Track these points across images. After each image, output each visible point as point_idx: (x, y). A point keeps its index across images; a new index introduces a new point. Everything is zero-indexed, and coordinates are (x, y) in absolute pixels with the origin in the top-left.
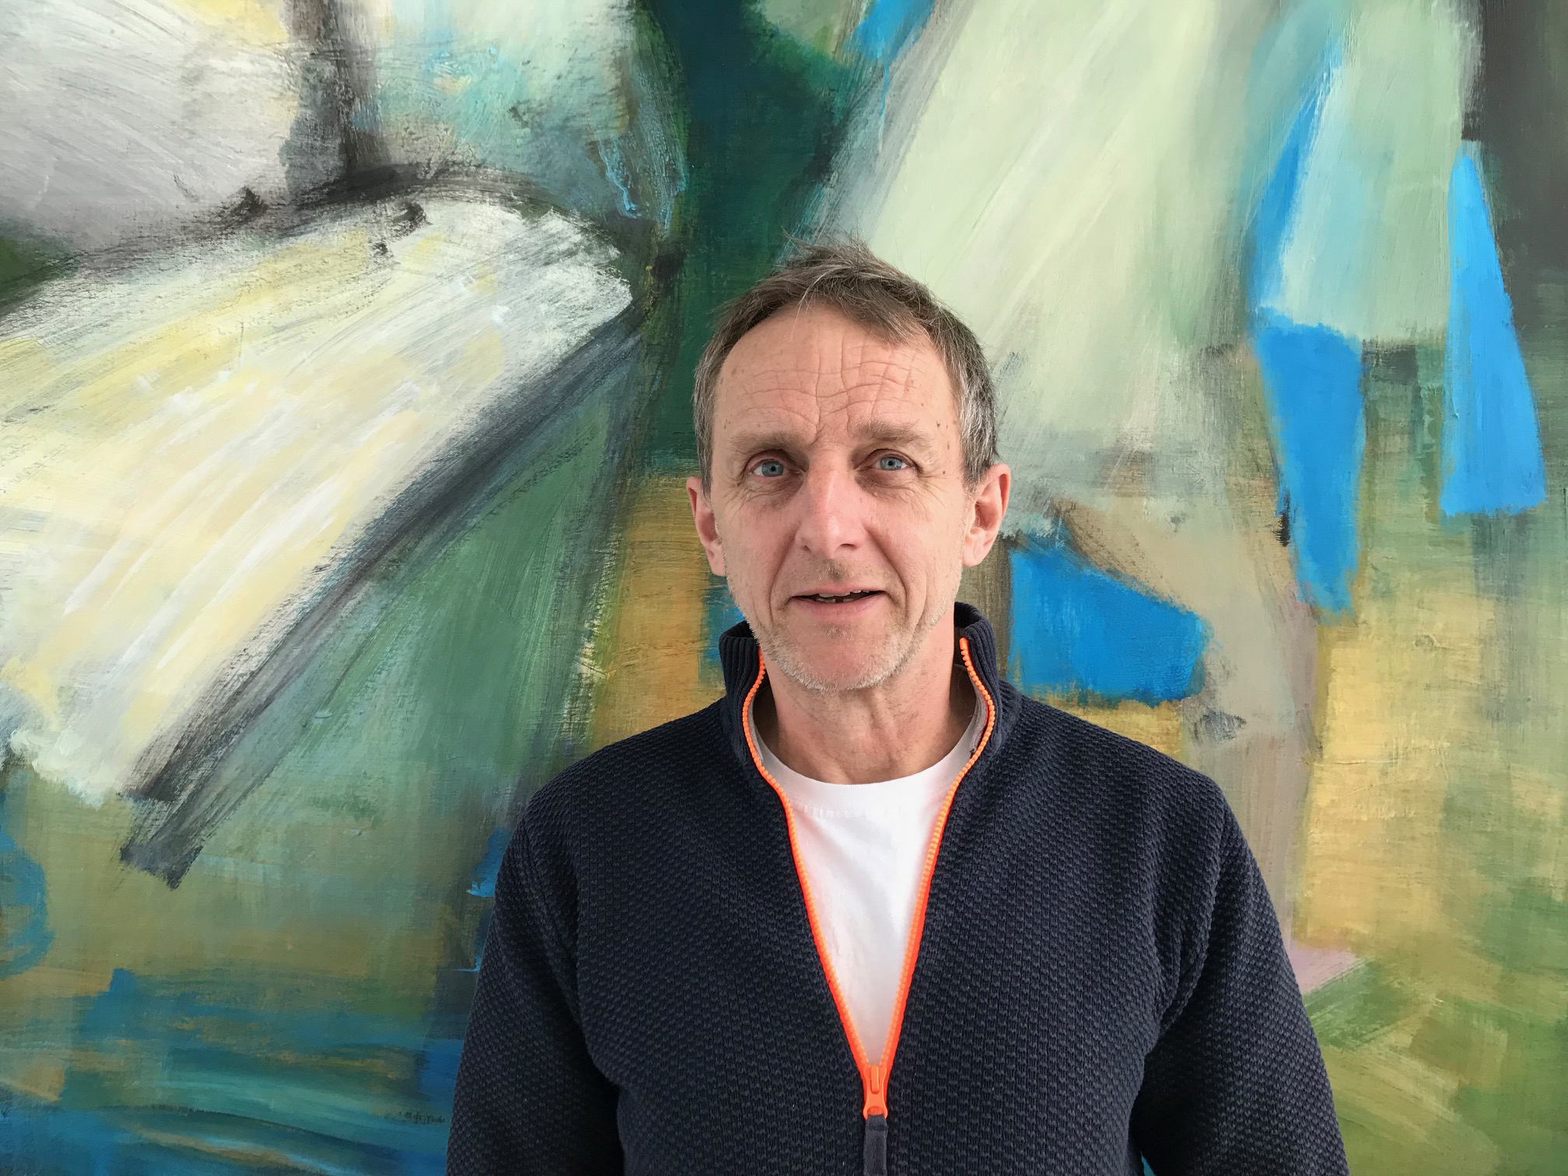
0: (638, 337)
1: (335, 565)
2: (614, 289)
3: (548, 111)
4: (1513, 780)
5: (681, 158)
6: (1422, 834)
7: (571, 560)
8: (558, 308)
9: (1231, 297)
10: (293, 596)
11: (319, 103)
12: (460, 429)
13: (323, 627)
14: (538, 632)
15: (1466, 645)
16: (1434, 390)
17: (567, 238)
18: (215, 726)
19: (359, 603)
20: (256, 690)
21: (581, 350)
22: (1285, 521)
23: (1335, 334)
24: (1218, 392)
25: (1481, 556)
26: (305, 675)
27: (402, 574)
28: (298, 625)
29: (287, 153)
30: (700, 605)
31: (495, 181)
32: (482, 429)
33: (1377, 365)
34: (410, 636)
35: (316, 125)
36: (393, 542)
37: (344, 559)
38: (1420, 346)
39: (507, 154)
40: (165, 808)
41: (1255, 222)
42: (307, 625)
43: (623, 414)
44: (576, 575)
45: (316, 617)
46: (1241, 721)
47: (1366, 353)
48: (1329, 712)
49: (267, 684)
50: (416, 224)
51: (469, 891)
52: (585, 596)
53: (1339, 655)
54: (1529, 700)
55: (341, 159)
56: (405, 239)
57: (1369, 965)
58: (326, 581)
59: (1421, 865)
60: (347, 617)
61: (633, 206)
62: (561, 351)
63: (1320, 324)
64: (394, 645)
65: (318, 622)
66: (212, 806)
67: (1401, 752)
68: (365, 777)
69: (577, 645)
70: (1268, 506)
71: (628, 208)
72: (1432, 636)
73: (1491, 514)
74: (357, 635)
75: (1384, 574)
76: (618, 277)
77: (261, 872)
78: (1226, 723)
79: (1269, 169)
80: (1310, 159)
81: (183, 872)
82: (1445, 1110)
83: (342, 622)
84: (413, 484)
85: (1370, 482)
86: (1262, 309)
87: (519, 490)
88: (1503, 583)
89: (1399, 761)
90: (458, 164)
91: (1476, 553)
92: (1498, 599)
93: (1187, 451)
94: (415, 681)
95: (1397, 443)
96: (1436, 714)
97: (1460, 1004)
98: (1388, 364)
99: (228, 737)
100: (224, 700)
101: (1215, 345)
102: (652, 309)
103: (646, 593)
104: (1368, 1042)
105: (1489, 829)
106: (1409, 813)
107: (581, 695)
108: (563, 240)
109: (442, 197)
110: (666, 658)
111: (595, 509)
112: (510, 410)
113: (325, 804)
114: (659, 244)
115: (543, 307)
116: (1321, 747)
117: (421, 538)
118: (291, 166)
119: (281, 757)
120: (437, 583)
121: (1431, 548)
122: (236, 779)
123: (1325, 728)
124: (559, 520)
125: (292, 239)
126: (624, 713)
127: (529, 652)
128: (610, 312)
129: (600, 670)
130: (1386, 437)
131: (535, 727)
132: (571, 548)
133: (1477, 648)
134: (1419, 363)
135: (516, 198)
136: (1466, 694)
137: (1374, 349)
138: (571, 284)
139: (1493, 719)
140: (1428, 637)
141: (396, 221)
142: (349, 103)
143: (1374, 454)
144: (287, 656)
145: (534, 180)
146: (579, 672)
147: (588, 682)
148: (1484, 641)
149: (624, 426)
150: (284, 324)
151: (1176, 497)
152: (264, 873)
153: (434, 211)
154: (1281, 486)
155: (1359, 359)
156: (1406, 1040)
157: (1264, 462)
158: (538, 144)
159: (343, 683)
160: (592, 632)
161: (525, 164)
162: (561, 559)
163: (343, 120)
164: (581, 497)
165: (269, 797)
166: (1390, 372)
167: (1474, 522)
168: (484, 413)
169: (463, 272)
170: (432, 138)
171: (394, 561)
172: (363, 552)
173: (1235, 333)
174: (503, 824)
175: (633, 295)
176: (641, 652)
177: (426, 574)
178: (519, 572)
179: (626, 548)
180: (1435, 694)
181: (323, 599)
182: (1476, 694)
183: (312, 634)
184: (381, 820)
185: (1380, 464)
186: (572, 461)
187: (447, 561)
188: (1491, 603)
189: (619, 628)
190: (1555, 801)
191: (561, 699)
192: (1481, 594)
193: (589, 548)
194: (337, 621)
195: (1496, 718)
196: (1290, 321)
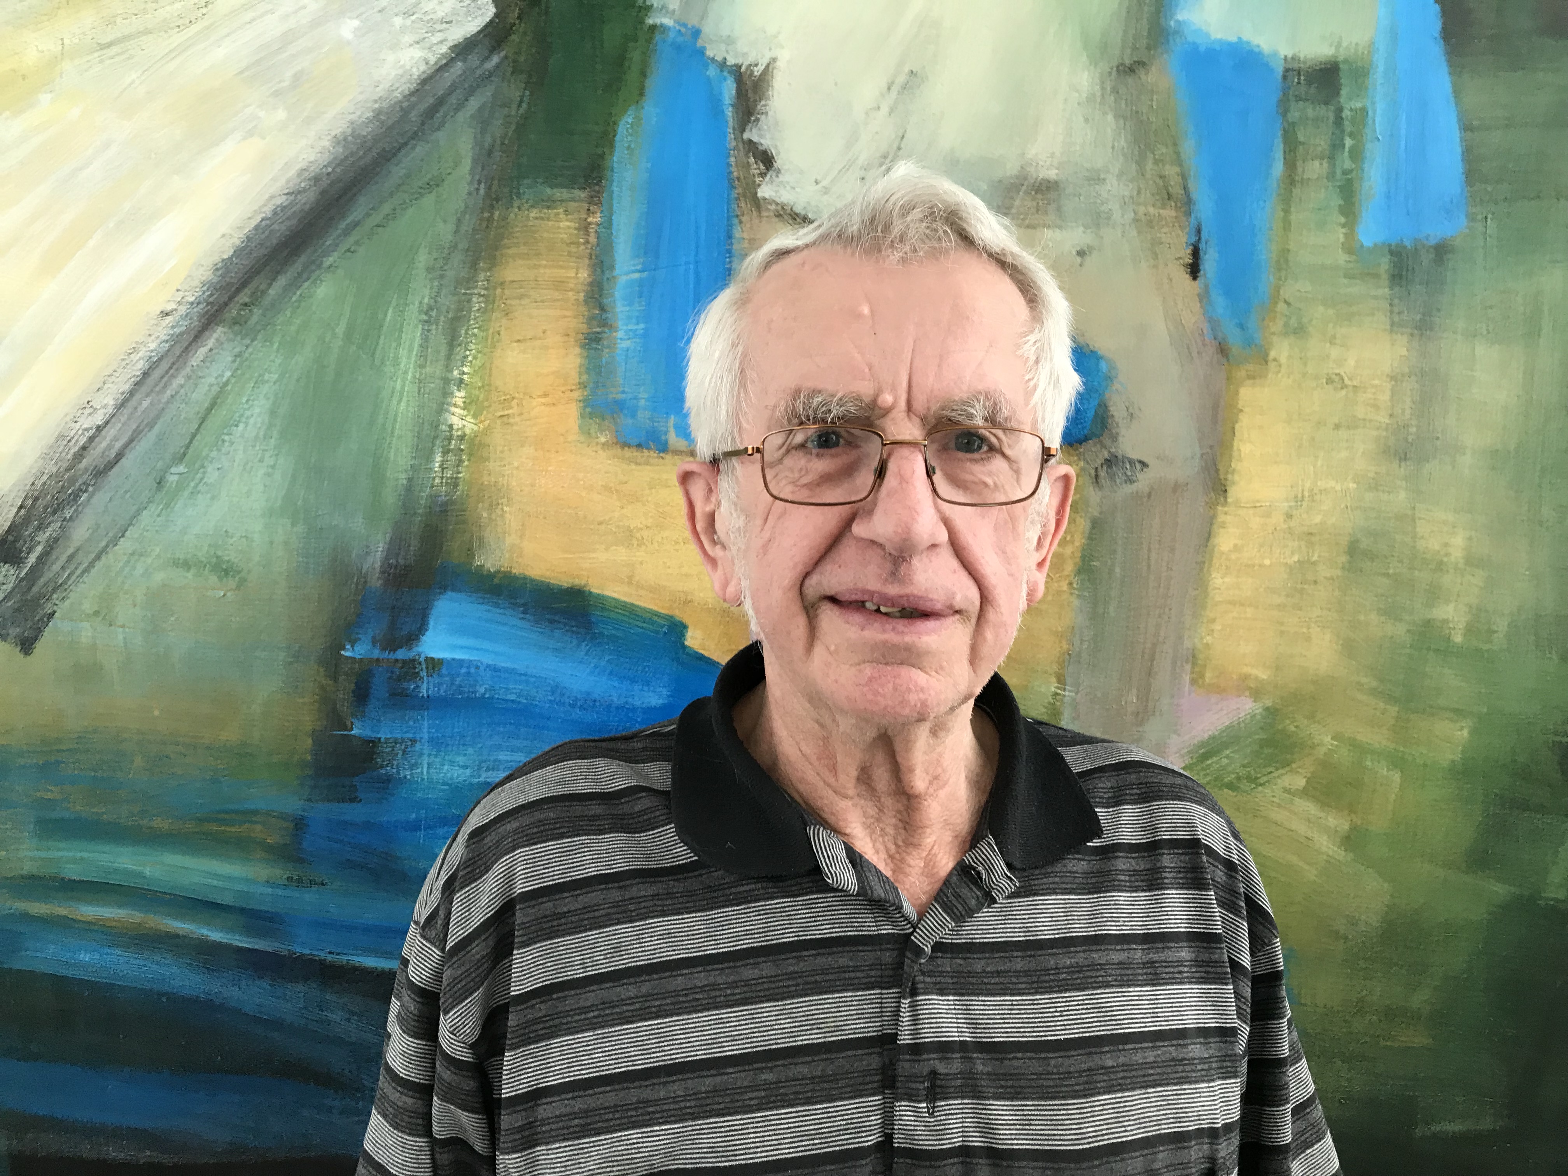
0: (503, 54)
1: (183, 310)
4: (1417, 521)
6: (1325, 578)
7: (436, 302)
8: (413, 22)
9: (1145, 8)
10: (137, 343)
12: (312, 159)
13: (173, 376)
14: (404, 380)
15: (1376, 382)
16: (1356, 110)
18: (61, 483)
19: (211, 350)
20: (104, 445)
21: (442, 68)
22: (1196, 253)
23: (1255, 49)
24: (1129, 115)
25: (1397, 289)
26: (156, 429)
27: (254, 319)
28: (146, 374)
30: (578, 350)
32: (335, 158)
33: (1299, 83)
34: (267, 385)
36: (244, 284)
37: (192, 303)
38: (1344, 62)
40: (12, 572)
42: (156, 374)
43: (488, 139)
44: (442, 318)
45: (164, 365)
46: (1144, 464)
47: (1287, 70)
48: (1235, 454)
49: (115, 439)
51: (342, 652)
52: (452, 340)
53: (1248, 395)
57: (1267, 709)
58: (173, 327)
59: (1321, 608)
60: (197, 365)
62: (418, 70)
63: (1240, 38)
64: (250, 396)
65: (167, 372)
66: (63, 568)
67: (1306, 494)
68: (227, 536)
69: (446, 394)
70: (1178, 236)
72: (1343, 374)
73: (1408, 243)
74: (211, 385)
75: (1297, 309)
77: (121, 637)
78: (1128, 467)
81: (36, 639)
82: (1336, 849)
83: (193, 371)
84: (263, 220)
85: (1287, 211)
86: (1178, 22)
87: (378, 226)
88: (1419, 317)
89: (1305, 504)
91: (1391, 288)
92: (1412, 335)
93: (1095, 178)
94: (275, 434)
95: (1315, 169)
96: (1344, 454)
97: (1354, 745)
98: (1309, 83)
99: (76, 496)
100: (69, 456)
101: (1128, 62)
102: (517, 22)
103: (519, 338)
104: (1261, 785)
105: (1391, 571)
106: (1313, 556)
107: (452, 447)
110: (543, 407)
111: (460, 246)
112: (365, 137)
113: (186, 565)
115: (398, 21)
116: (1226, 491)
117: (274, 279)
119: (136, 515)
120: (292, 328)
121: (1346, 281)
122: (88, 540)
123: (1230, 470)
124: (423, 259)
126: (500, 466)
127: (395, 402)
128: (473, 25)
129: (472, 421)
130: (1304, 161)
131: (405, 482)
132: (435, 289)
133: (1388, 386)
134: (1343, 81)
136: (1375, 433)
137: (1296, 66)
139: (1400, 459)
140: (1339, 374)
143: (1291, 179)
144: (136, 408)
146: (449, 423)
147: (459, 433)
148: (1395, 378)
149: (490, 153)
150: (109, 40)
151: (1081, 229)
152: (125, 638)
154: (1193, 216)
155: (1279, 78)
156: (1300, 782)
157: (1177, 190)
159: (198, 437)
160: (461, 381)
162: (426, 300)
164: (445, 231)
165: (125, 558)
166: (1312, 91)
167: (1391, 253)
168: (337, 141)
171: (246, 305)
172: (211, 295)
173: (1149, 48)
174: (376, 582)
175: (496, 7)
176: (515, 401)
177: (280, 319)
178: (380, 316)
179: (495, 288)
180: (1343, 434)
181: (172, 346)
182: (1384, 433)
183: (162, 384)
184: (245, 580)
185: (1296, 191)
186: (434, 193)
187: (303, 304)
188: (1405, 338)
189: (490, 376)
190: (1458, 541)
191: (431, 452)
192: (1395, 328)
193: (456, 288)
194: (188, 369)
195: (1404, 458)
196: (1207, 35)
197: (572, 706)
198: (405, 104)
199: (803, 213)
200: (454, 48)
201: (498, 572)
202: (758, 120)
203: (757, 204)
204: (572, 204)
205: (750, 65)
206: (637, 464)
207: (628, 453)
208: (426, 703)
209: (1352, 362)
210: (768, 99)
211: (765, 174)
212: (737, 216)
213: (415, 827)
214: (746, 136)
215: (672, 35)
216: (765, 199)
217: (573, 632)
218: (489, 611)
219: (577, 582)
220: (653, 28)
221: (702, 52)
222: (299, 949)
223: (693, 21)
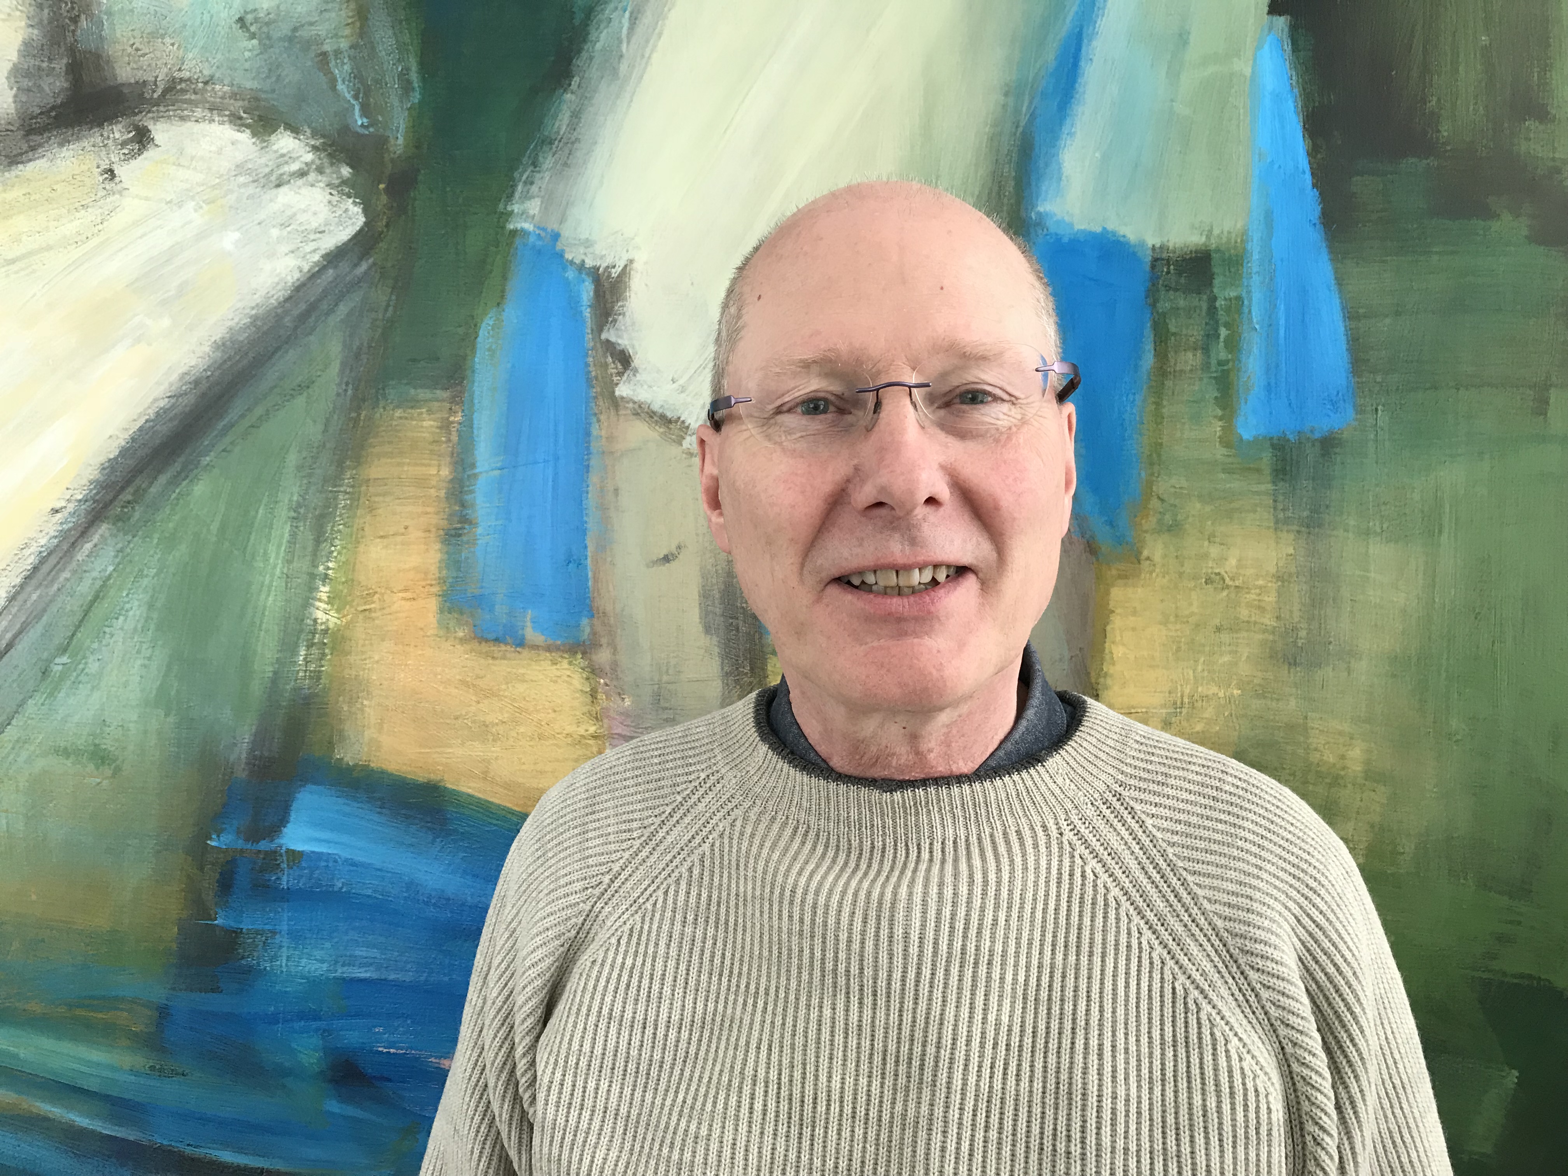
0: (371, 261)
1: (71, 507)
2: (346, 210)
3: (275, 21)
4: (1309, 731)
5: (414, 68)
7: (304, 499)
8: (289, 233)
9: (1006, 201)
10: (29, 539)
11: (46, 22)
12: (193, 363)
13: (63, 570)
14: (273, 575)
15: (1261, 582)
16: (1230, 299)
17: (298, 158)
19: (95, 546)
21: (313, 276)
23: (1122, 239)
25: (1281, 484)
26: (43, 621)
27: (137, 515)
28: (36, 569)
29: (15, 77)
30: (438, 546)
31: (222, 98)
32: (215, 362)
33: (1168, 273)
34: (146, 580)
35: (43, 45)
36: (128, 482)
37: (80, 501)
38: (1218, 250)
39: (236, 69)
41: (1033, 116)
42: (45, 568)
43: (357, 343)
44: (310, 515)
45: (53, 560)
47: (1155, 260)
48: (1107, 657)
49: (6, 630)
50: (144, 147)
51: (209, 842)
52: (319, 537)
53: (1117, 594)
54: (1330, 643)
55: (66, 80)
56: (134, 163)
58: (62, 524)
60: (83, 560)
61: (365, 120)
62: (292, 278)
63: (1104, 229)
64: (130, 589)
65: (55, 566)
67: (1186, 700)
68: (105, 725)
69: (312, 589)
71: (359, 123)
72: (1223, 573)
73: (1292, 437)
74: (94, 579)
75: (1172, 505)
76: (350, 197)
77: (3, 822)
79: (1050, 55)
80: (1094, 43)
83: (78, 565)
84: (147, 421)
85: (1158, 405)
86: (1039, 214)
88: (1306, 514)
89: (1184, 711)
90: (186, 81)
91: (1274, 483)
92: (1298, 532)
94: (152, 627)
95: (1189, 360)
96: (1226, 658)
98: (1180, 274)
102: (385, 230)
103: (382, 534)
107: (316, 641)
108: (294, 160)
109: (169, 117)
110: (403, 602)
111: (328, 445)
112: (242, 342)
113: (66, 753)
114: (392, 160)
115: (275, 232)
117: (155, 478)
118: (18, 89)
119: (21, 704)
120: (171, 525)
121: (1223, 476)
123: (1102, 674)
124: (292, 459)
125: (21, 167)
126: (361, 660)
127: (263, 596)
128: (344, 234)
129: (336, 615)
130: (1176, 352)
131: (271, 675)
132: (305, 487)
133: (1273, 586)
134: (1216, 270)
135: (245, 116)
136: (1260, 636)
137: (1165, 255)
138: (303, 207)
139: (1290, 664)
140: (1219, 574)
141: (124, 144)
142: (75, 20)
143: (1162, 371)
144: (25, 601)
145: (263, 96)
146: (314, 617)
147: (323, 627)
148: (1281, 578)
149: (357, 356)
150: (14, 256)
152: (7, 823)
153: (161, 131)
155: (1148, 268)
158: (266, 56)
159: (81, 629)
160: (326, 575)
161: (253, 79)
162: (295, 498)
163: (70, 39)
164: (313, 430)
165: (11, 745)
166: (1183, 280)
167: (1273, 446)
168: (216, 346)
169: (193, 198)
170: (158, 54)
171: (129, 502)
172: (98, 493)
174: (241, 774)
175: (366, 216)
176: (377, 596)
177: (159, 517)
178: (253, 513)
179: (360, 486)
180: (1225, 637)
181: (60, 542)
182: (1271, 637)
183: (50, 578)
184: (120, 770)
185: (1169, 383)
186: (305, 394)
187: (181, 501)
188: (1292, 536)
189: (353, 570)
190: (1356, 754)
191: (296, 646)
192: (1280, 525)
193: (323, 486)
194: (74, 565)
195: (1293, 663)
196: (1071, 225)
197: (426, 903)
198: (279, 311)
199: (661, 411)
200: (326, 256)
201: (356, 765)
202: (615, 321)
203: (616, 403)
204: (436, 404)
205: (608, 267)
206: (493, 658)
207: (485, 647)
208: (286, 896)
209: (1233, 562)
210: (625, 299)
211: (623, 373)
212: (596, 414)
213: (273, 1019)
214: (604, 336)
215: (532, 239)
216: (622, 398)
217: (429, 828)
218: (348, 805)
219: (432, 777)
220: (514, 233)
221: (561, 255)
222: (159, 1140)
223: (552, 225)
